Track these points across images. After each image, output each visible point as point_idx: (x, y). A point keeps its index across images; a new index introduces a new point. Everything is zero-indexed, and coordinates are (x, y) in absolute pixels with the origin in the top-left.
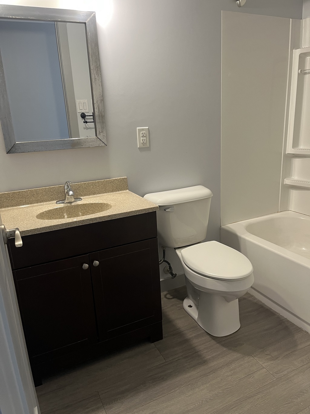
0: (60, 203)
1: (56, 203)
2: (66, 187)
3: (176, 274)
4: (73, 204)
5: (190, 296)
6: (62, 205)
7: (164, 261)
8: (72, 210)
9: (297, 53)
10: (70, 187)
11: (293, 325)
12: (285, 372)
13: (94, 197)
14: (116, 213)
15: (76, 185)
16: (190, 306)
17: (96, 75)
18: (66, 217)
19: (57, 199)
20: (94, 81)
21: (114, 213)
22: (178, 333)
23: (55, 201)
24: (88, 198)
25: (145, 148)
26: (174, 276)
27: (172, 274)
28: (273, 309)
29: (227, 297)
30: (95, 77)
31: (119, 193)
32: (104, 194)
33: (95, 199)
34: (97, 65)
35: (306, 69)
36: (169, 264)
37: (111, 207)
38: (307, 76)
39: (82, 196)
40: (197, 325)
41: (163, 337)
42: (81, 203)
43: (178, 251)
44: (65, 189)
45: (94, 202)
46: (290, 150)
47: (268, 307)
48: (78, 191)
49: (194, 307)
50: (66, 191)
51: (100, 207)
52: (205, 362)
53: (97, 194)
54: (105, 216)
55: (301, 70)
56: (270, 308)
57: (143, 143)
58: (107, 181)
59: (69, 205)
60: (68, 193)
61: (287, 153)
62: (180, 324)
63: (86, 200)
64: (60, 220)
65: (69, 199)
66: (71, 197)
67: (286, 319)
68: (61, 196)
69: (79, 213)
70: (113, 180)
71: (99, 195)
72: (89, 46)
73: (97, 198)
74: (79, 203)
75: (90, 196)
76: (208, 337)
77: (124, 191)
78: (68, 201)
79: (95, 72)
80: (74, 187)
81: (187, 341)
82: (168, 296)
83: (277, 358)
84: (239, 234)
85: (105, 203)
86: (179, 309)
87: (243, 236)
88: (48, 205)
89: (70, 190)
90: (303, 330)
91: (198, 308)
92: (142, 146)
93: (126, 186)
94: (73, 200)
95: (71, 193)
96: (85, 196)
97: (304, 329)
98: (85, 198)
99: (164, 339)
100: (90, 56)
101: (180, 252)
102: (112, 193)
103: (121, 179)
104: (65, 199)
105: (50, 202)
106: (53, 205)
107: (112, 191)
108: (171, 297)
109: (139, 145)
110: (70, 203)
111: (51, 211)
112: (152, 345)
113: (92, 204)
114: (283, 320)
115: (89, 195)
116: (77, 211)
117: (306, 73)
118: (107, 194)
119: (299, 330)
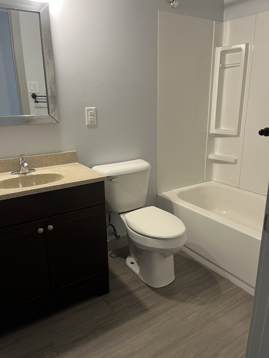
0: (15, 174)
1: (12, 174)
2: (21, 159)
3: (120, 236)
4: (28, 175)
5: (132, 254)
6: (17, 176)
7: (110, 225)
8: (26, 181)
9: (219, 50)
10: (24, 159)
11: (217, 274)
12: (213, 315)
13: (47, 168)
14: (69, 183)
15: (30, 158)
16: (132, 263)
17: (48, 59)
18: (21, 186)
19: (12, 171)
20: (46, 64)
21: (67, 183)
22: (123, 286)
23: (11, 172)
24: (41, 169)
25: (92, 126)
26: (118, 237)
27: (116, 236)
28: (201, 262)
29: (164, 253)
30: (48, 61)
31: (70, 165)
32: (56, 166)
33: (48, 170)
34: (50, 51)
35: (226, 64)
36: (114, 227)
37: (63, 177)
38: (227, 70)
39: (35, 167)
40: (139, 279)
41: (110, 291)
42: (35, 174)
43: (122, 216)
44: (19, 161)
45: (47, 173)
46: (213, 130)
47: (197, 261)
48: (32, 163)
49: (136, 264)
50: (21, 163)
51: (52, 177)
52: (146, 310)
53: (49, 166)
54: (58, 185)
55: (222, 65)
56: (199, 262)
57: (91, 122)
58: (58, 154)
59: (24, 175)
60: (23, 164)
61: (211, 133)
62: (124, 278)
63: (39, 171)
64: (16, 189)
65: (24, 171)
66: (26, 169)
67: (211, 270)
68: (16, 168)
69: (33, 183)
70: (64, 154)
71: (52, 167)
72: (43, 33)
73: (50, 169)
74: (33, 173)
75: (43, 168)
76: (148, 288)
77: (74, 164)
78: (22, 172)
79: (48, 56)
80: (28, 160)
81: (130, 293)
82: (113, 255)
83: (206, 303)
84: (173, 200)
85: (57, 174)
86: (123, 266)
87: (176, 202)
88: (4, 176)
89: (25, 162)
90: (225, 279)
91: (139, 265)
92: (90, 124)
93: (76, 159)
94: (27, 171)
95: (26, 164)
96: (38, 167)
97: (226, 277)
98: (38, 170)
99: (110, 293)
100: (44, 42)
101: (124, 216)
102: (63, 165)
103: (71, 153)
104: (20, 171)
105: (6, 173)
106: (8, 176)
107: (63, 164)
108: (116, 256)
109: (87, 123)
110: (25, 174)
111: (7, 181)
112: (100, 298)
113: (46, 174)
114: (209, 271)
115: (42, 166)
116: (31, 181)
117: (225, 68)
118: (59, 166)
119: (222, 278)
